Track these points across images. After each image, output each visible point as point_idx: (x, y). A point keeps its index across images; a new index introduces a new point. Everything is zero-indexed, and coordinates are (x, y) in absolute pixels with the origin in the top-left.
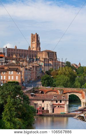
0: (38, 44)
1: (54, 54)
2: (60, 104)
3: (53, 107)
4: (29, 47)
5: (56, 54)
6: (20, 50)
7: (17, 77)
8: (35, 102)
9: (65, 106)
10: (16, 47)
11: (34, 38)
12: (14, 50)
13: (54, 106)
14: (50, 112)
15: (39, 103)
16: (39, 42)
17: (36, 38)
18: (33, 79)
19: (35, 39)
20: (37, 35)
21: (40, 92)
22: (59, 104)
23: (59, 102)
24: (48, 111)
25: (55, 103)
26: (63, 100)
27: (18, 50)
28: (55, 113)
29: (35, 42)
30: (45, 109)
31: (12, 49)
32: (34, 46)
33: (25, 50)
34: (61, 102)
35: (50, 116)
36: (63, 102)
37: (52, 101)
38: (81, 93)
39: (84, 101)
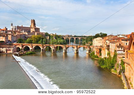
0: (34, 24)
3: (7, 50)
4: (31, 26)
5: (39, 29)
7: (3, 39)
10: (22, 26)
15: (1, 49)
17: (34, 22)
20: (34, 21)
22: (9, 49)
26: (11, 48)
28: (7, 53)
29: (33, 23)
30: (4, 51)
32: (33, 25)
33: (28, 28)
35: (5, 54)
37: (6, 48)
38: (30, 45)
39: (31, 48)
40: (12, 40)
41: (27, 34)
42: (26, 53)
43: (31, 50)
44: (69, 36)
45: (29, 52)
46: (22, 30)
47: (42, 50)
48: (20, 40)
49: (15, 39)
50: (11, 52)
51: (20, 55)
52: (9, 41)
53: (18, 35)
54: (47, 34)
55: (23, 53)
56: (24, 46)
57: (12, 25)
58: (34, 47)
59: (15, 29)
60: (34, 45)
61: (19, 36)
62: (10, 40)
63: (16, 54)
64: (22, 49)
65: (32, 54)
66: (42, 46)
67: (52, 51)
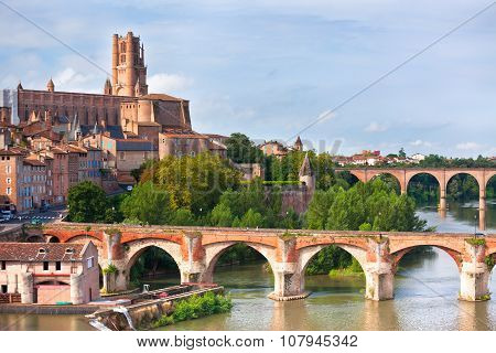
0: (139, 70)
1: (178, 109)
2: (57, 276)
3: (35, 283)
4: (108, 82)
5: (186, 108)
6: (66, 95)
9: (72, 281)
10: (53, 86)
11: (124, 50)
12: (46, 94)
13: (37, 281)
14: (25, 298)
16: (142, 64)
17: (133, 54)
18: (60, 199)
19: (128, 55)
20: (135, 42)
21: (49, 238)
22: (52, 275)
23: (52, 268)
24: (17, 296)
25: (39, 269)
26: (66, 262)
27: (58, 95)
28: (40, 302)
29: (126, 65)
30: (11, 290)
31: (36, 94)
32: (125, 78)
34: (58, 268)
35: (25, 311)
36: (65, 269)
37: (31, 264)
38: (179, 241)
39: (186, 267)
40: (18, 195)
42: (179, 308)
43: (194, 277)
47: (288, 277)
50: (71, 295)
53: (60, 154)
56: (135, 249)
58: (211, 253)
60: (217, 240)
61: (64, 163)
62: (11, 194)
63: (112, 313)
64: (117, 273)
65: (216, 312)
66: (281, 244)
67: (371, 282)
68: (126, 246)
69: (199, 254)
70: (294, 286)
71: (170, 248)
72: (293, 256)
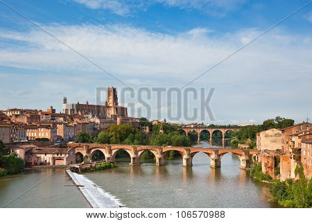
1: (124, 110)
2: (61, 157)
3: (54, 159)
5: (126, 110)
7: (47, 134)
8: (38, 155)
9: (65, 159)
10: (88, 103)
14: (51, 164)
15: (42, 156)
22: (59, 157)
23: (59, 155)
24: (49, 163)
25: (56, 156)
28: (56, 165)
30: (47, 162)
34: (61, 155)
35: (51, 167)
36: (63, 155)
37: (54, 154)
38: (105, 148)
39: (107, 155)
40: (65, 136)
41: (98, 121)
42: (97, 167)
43: (108, 158)
44: (196, 126)
45: (103, 164)
46: (87, 113)
47: (134, 158)
48: (83, 135)
49: (72, 134)
50: (64, 163)
51: (83, 171)
52: (59, 137)
53: (79, 123)
54: (144, 122)
55: (89, 166)
56: (93, 151)
57: (65, 101)
58: (114, 152)
59: (72, 110)
60: (116, 148)
61: (81, 126)
62: (62, 135)
63: (74, 168)
64: (87, 157)
65: (110, 168)
66: (132, 149)
67: (157, 161)
68: (91, 149)
69: (110, 152)
70: (136, 161)
71: (103, 150)
72: (136, 153)
